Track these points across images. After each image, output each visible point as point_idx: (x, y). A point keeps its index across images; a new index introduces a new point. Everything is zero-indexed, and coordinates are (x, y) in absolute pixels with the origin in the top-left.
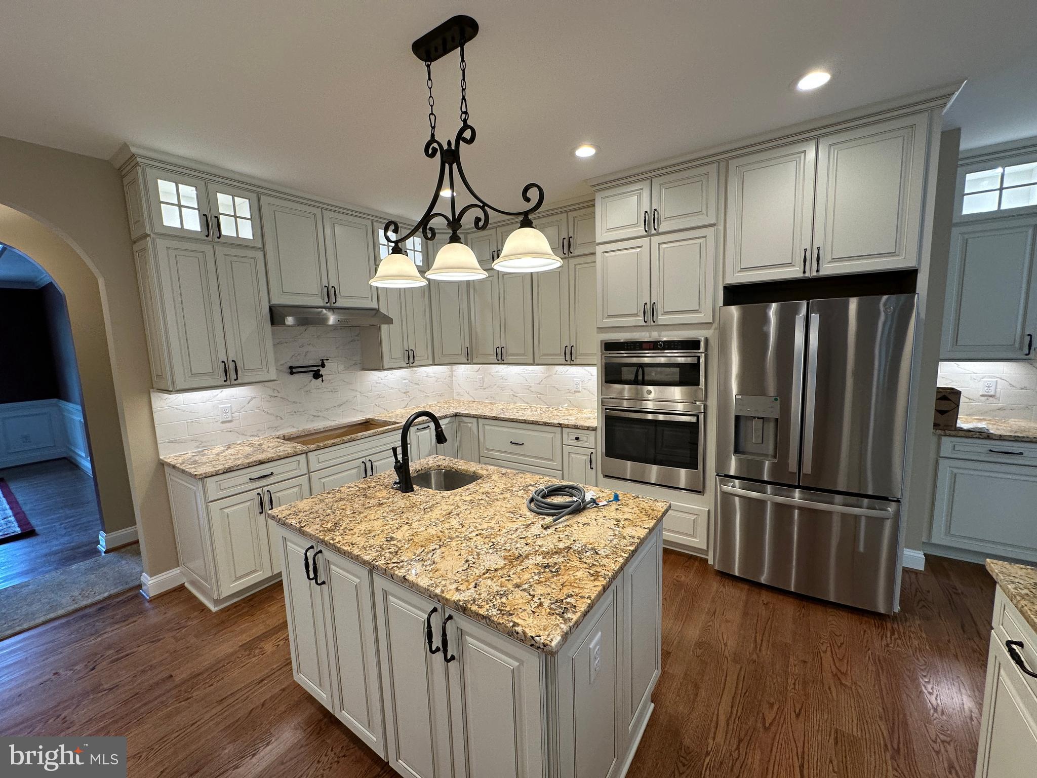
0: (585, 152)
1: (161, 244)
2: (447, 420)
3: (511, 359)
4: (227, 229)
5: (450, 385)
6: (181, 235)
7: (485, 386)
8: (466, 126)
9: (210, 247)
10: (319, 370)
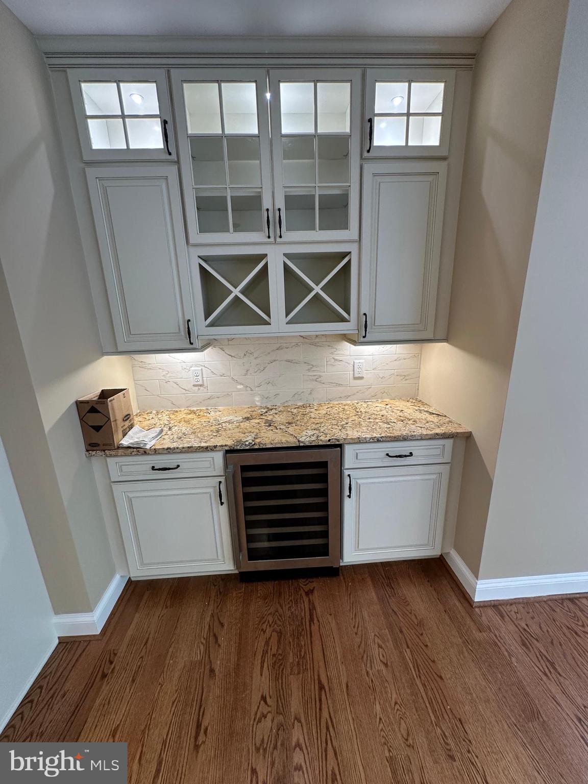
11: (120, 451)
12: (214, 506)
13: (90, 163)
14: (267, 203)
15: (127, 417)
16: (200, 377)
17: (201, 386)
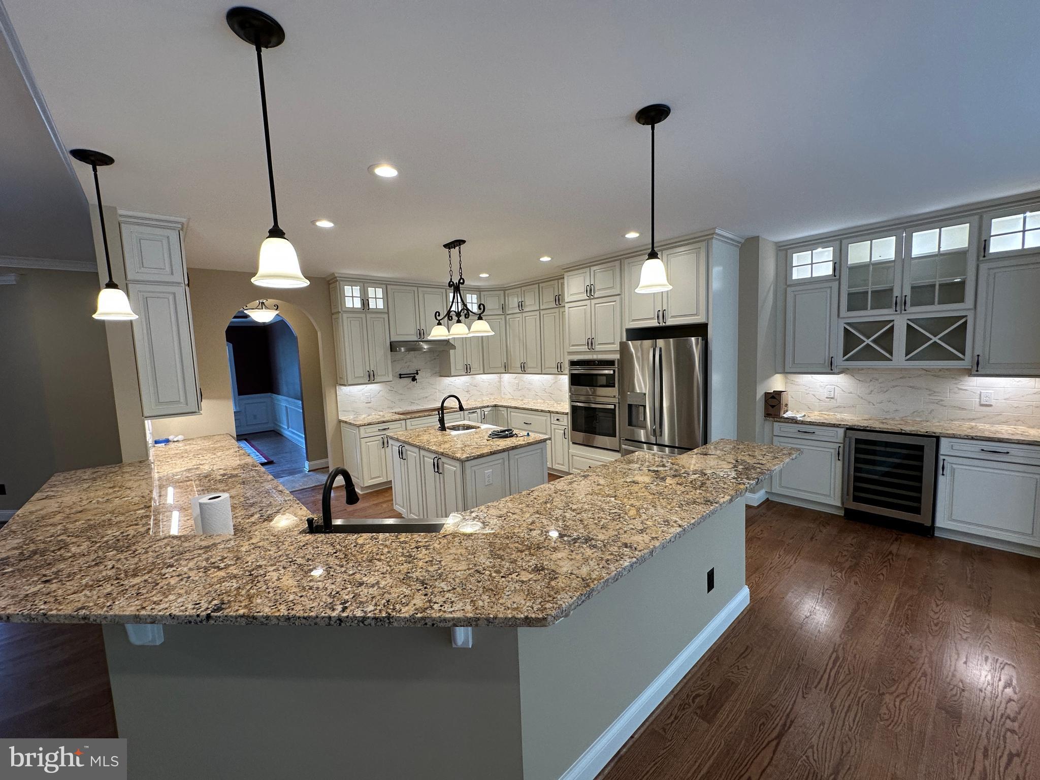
0: (545, 259)
1: (345, 316)
2: (489, 409)
3: (529, 370)
4: (372, 305)
5: (499, 387)
6: (353, 311)
7: (520, 388)
8: (461, 278)
9: (364, 315)
10: (415, 376)
11: (782, 420)
12: (833, 461)
13: (790, 286)
14: (897, 292)
15: (786, 405)
16: (832, 393)
17: (832, 398)
